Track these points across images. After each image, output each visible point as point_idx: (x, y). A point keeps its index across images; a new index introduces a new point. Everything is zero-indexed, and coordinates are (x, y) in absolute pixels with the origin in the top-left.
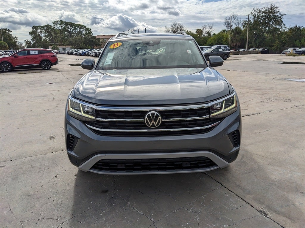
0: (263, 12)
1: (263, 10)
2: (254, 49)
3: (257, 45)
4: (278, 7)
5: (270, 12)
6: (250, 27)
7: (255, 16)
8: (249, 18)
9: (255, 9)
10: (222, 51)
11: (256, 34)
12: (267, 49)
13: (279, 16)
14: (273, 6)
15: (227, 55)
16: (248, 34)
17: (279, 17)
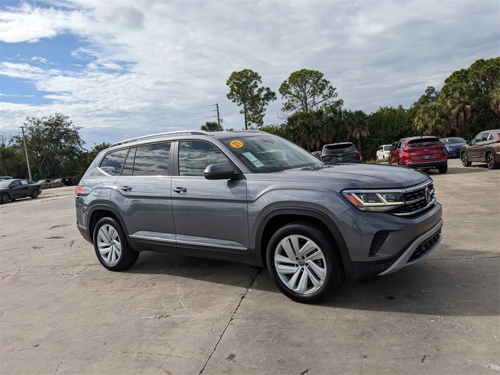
0: (46, 124)
1: (44, 120)
2: (46, 181)
3: (49, 173)
4: (69, 117)
5: (57, 124)
6: (29, 147)
7: (31, 129)
8: (23, 133)
9: (31, 119)
10: (27, 183)
11: (42, 157)
12: (69, 179)
13: (73, 129)
14: (59, 115)
15: (36, 189)
16: (28, 157)
17: (73, 132)
